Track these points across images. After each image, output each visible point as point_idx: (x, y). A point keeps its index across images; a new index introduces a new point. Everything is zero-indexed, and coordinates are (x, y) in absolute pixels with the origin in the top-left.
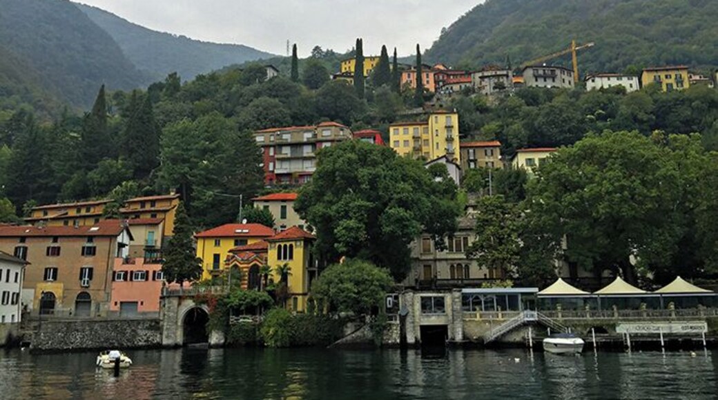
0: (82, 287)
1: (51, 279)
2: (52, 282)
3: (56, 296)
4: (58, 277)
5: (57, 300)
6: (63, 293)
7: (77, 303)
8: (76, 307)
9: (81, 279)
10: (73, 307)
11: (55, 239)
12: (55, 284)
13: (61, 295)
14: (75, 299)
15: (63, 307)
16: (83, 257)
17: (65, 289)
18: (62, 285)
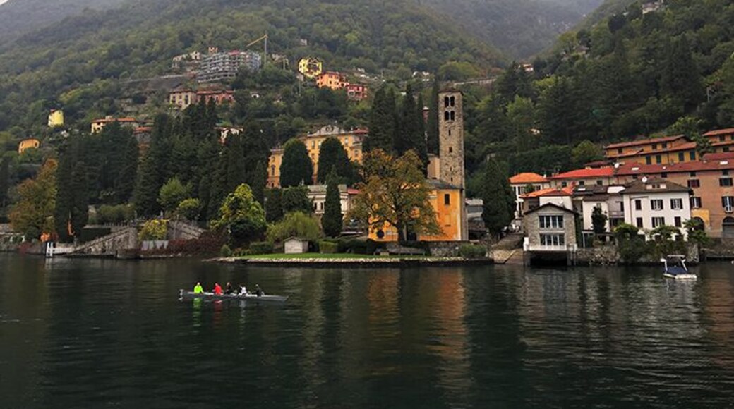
0: (726, 213)
1: (696, 207)
2: (697, 209)
3: (704, 220)
4: (703, 204)
5: (706, 224)
6: (710, 218)
7: (724, 225)
8: (724, 230)
9: (724, 206)
10: (721, 230)
11: (693, 173)
12: (701, 211)
13: (708, 219)
14: (722, 223)
15: (712, 229)
16: (722, 188)
17: (711, 215)
18: (707, 211)
